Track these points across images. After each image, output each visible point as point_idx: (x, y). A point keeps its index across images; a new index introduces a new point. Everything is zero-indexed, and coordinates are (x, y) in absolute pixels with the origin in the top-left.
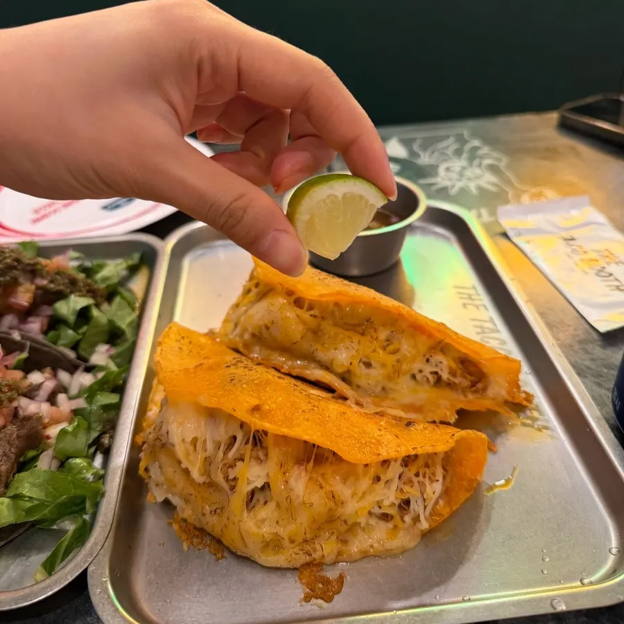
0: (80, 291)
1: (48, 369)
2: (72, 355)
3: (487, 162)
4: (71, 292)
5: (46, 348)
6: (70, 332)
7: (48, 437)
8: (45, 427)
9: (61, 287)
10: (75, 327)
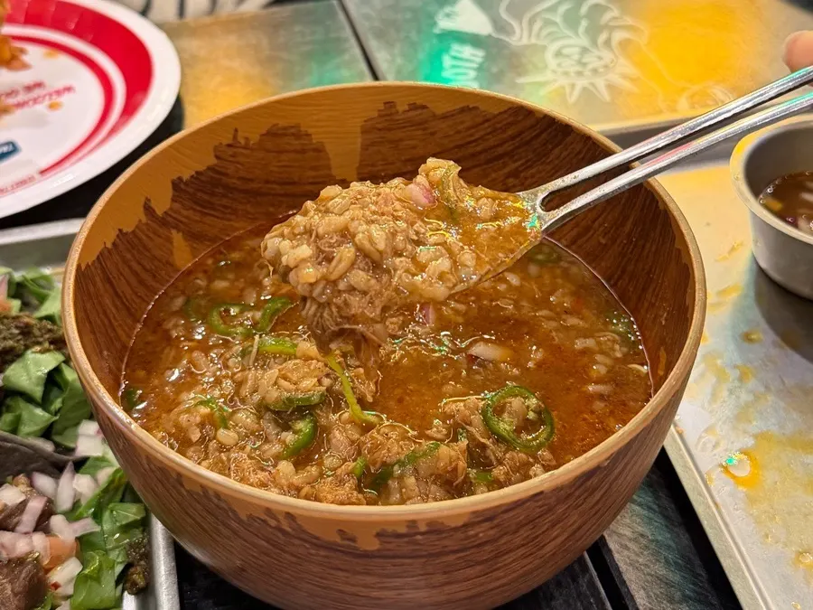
0: (39, 343)
1: (22, 478)
2: (48, 447)
3: (618, 36)
4: (27, 347)
5: (9, 445)
6: (39, 412)
7: (56, 586)
8: (48, 571)
9: (10, 343)
10: (44, 403)
